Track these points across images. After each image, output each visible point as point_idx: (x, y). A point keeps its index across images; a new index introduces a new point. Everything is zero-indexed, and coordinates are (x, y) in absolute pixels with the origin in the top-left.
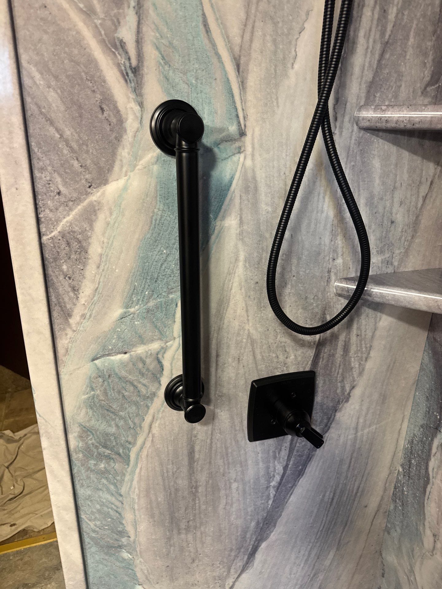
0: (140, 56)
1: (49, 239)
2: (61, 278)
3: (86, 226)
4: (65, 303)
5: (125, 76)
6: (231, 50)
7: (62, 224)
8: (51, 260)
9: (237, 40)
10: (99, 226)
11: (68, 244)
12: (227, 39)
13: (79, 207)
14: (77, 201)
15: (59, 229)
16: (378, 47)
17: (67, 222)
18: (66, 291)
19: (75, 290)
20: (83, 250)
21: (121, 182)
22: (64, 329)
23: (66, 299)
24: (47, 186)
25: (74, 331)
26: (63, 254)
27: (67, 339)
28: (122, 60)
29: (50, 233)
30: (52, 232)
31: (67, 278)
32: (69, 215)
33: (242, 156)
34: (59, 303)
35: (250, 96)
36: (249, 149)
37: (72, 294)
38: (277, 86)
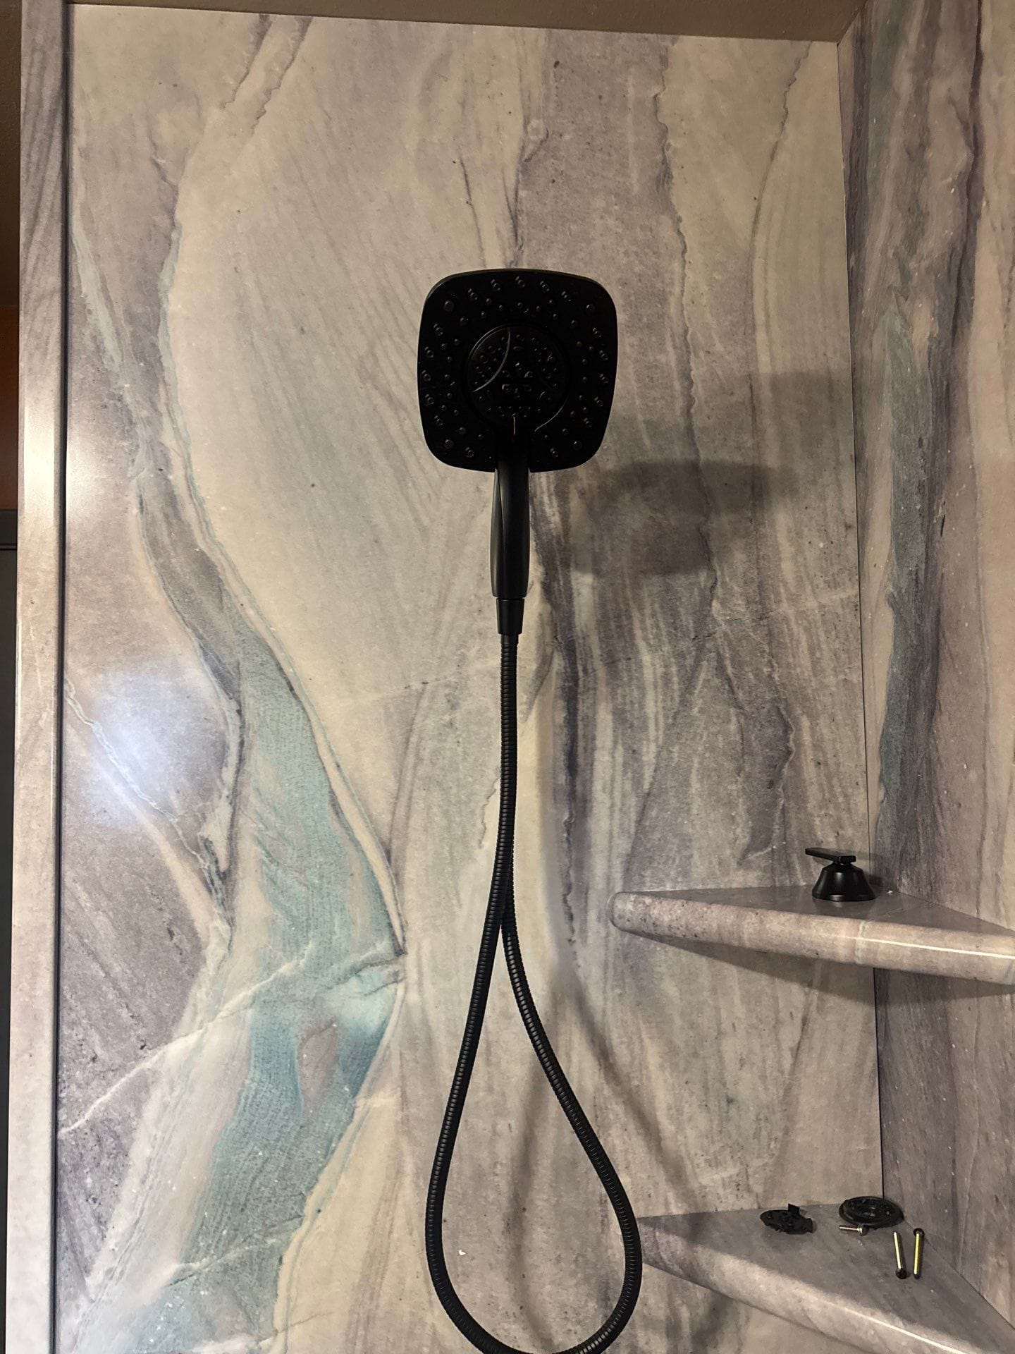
0: (233, 856)
1: (70, 1133)
2: (81, 1200)
3: (131, 1110)
4: (81, 1246)
5: (209, 886)
6: (375, 832)
7: (93, 1107)
8: (70, 1168)
9: (386, 818)
10: (151, 1110)
11: (99, 1140)
12: (370, 819)
13: (123, 1080)
14: (119, 1070)
15: (88, 1115)
16: (633, 802)
17: (101, 1104)
18: (85, 1224)
19: (101, 1221)
20: (122, 1151)
21: (193, 1039)
22: (75, 1297)
23: (85, 1239)
24: (78, 1048)
25: (92, 1301)
26: (88, 1158)
27: (77, 1317)
28: (205, 864)
29: (73, 1123)
30: (76, 1120)
31: (90, 1201)
32: (105, 1093)
33: (400, 988)
34: (73, 1245)
35: (410, 895)
36: (413, 976)
37: (94, 1230)
38: (455, 875)
